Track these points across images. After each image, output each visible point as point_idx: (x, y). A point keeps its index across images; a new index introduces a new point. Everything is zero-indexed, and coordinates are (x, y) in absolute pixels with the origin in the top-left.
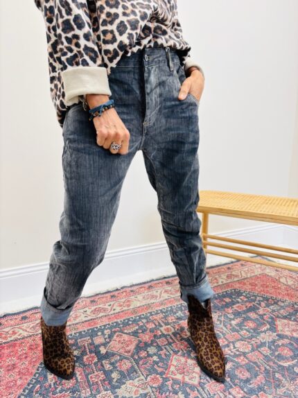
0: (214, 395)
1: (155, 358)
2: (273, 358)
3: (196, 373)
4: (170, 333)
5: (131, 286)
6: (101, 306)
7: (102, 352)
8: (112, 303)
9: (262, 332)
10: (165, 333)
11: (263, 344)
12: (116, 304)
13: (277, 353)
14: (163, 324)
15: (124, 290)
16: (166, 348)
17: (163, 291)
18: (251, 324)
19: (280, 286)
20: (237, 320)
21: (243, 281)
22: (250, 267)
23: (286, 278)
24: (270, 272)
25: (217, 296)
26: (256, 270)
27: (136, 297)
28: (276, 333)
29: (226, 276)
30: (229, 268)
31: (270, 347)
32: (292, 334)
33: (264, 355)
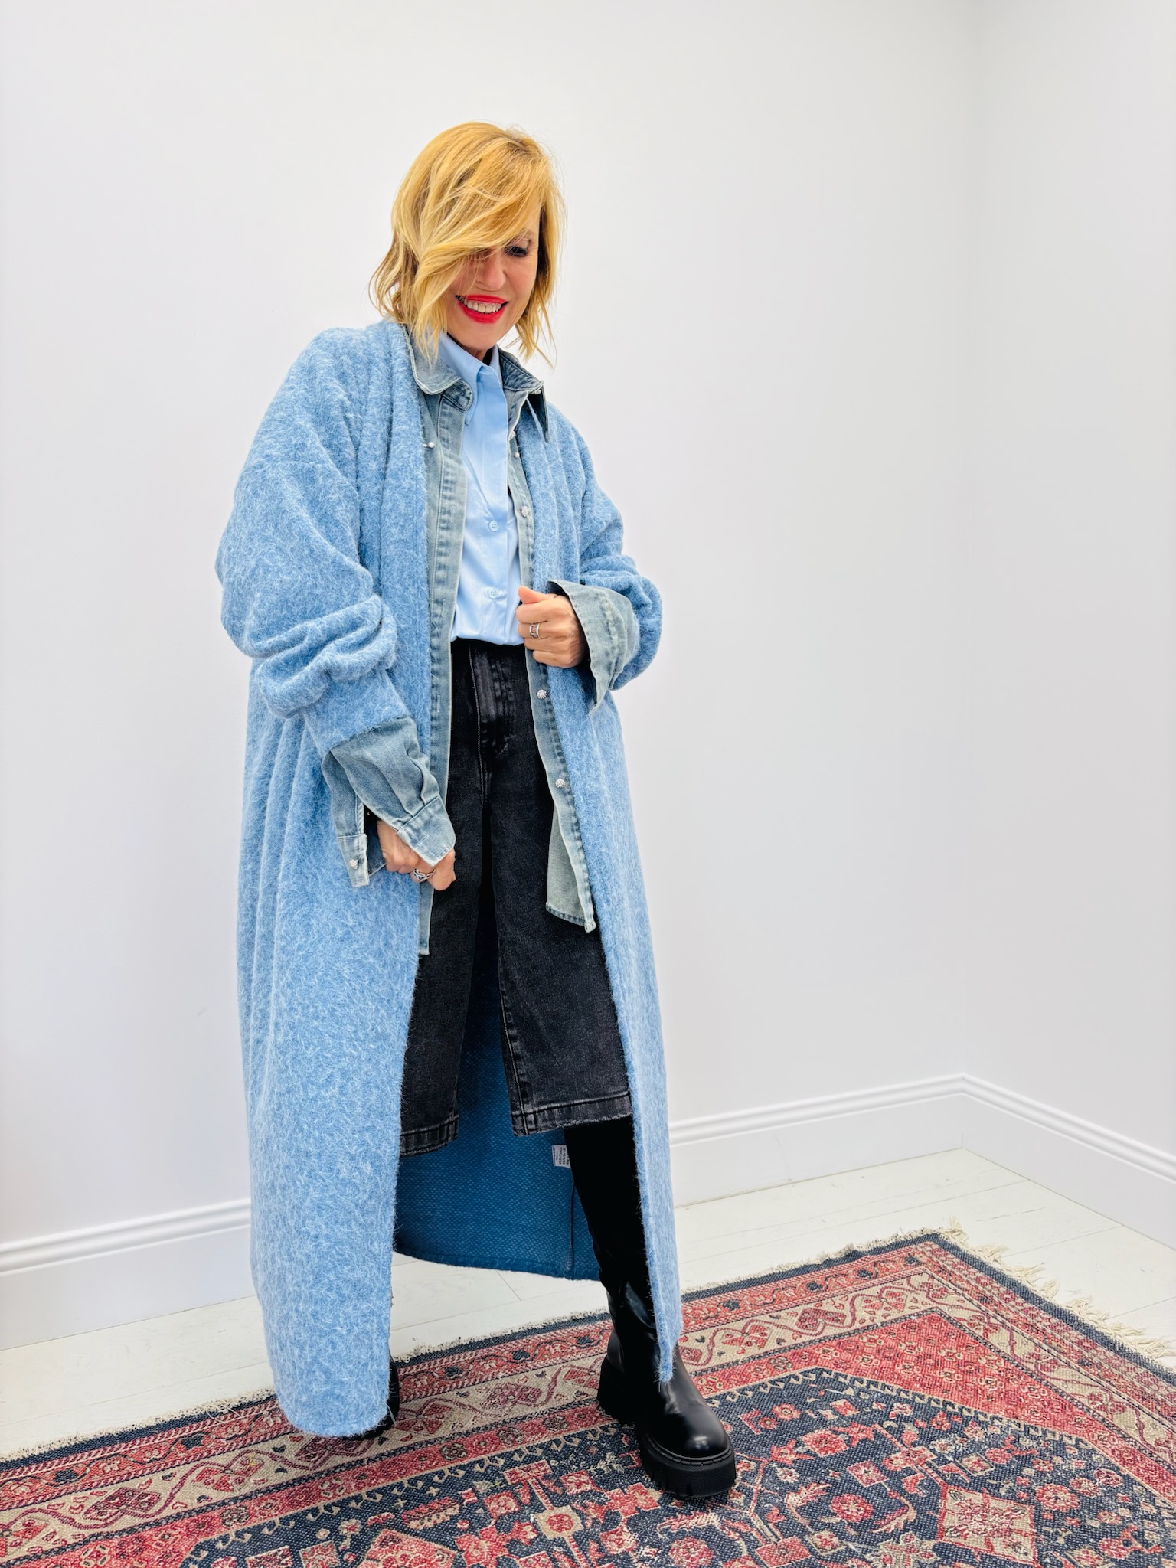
4: (566, 1536)
9: (885, 1536)
10: (550, 1533)
14: (543, 1500)
17: (562, 1375)
18: (853, 1508)
19: (985, 1361)
20: (805, 1494)
21: (856, 1338)
22: (890, 1284)
23: (1011, 1330)
24: (958, 1303)
25: (750, 1394)
26: (911, 1296)
27: (465, 1395)
28: (933, 1542)
29: (796, 1319)
30: (812, 1287)
32: (990, 1546)
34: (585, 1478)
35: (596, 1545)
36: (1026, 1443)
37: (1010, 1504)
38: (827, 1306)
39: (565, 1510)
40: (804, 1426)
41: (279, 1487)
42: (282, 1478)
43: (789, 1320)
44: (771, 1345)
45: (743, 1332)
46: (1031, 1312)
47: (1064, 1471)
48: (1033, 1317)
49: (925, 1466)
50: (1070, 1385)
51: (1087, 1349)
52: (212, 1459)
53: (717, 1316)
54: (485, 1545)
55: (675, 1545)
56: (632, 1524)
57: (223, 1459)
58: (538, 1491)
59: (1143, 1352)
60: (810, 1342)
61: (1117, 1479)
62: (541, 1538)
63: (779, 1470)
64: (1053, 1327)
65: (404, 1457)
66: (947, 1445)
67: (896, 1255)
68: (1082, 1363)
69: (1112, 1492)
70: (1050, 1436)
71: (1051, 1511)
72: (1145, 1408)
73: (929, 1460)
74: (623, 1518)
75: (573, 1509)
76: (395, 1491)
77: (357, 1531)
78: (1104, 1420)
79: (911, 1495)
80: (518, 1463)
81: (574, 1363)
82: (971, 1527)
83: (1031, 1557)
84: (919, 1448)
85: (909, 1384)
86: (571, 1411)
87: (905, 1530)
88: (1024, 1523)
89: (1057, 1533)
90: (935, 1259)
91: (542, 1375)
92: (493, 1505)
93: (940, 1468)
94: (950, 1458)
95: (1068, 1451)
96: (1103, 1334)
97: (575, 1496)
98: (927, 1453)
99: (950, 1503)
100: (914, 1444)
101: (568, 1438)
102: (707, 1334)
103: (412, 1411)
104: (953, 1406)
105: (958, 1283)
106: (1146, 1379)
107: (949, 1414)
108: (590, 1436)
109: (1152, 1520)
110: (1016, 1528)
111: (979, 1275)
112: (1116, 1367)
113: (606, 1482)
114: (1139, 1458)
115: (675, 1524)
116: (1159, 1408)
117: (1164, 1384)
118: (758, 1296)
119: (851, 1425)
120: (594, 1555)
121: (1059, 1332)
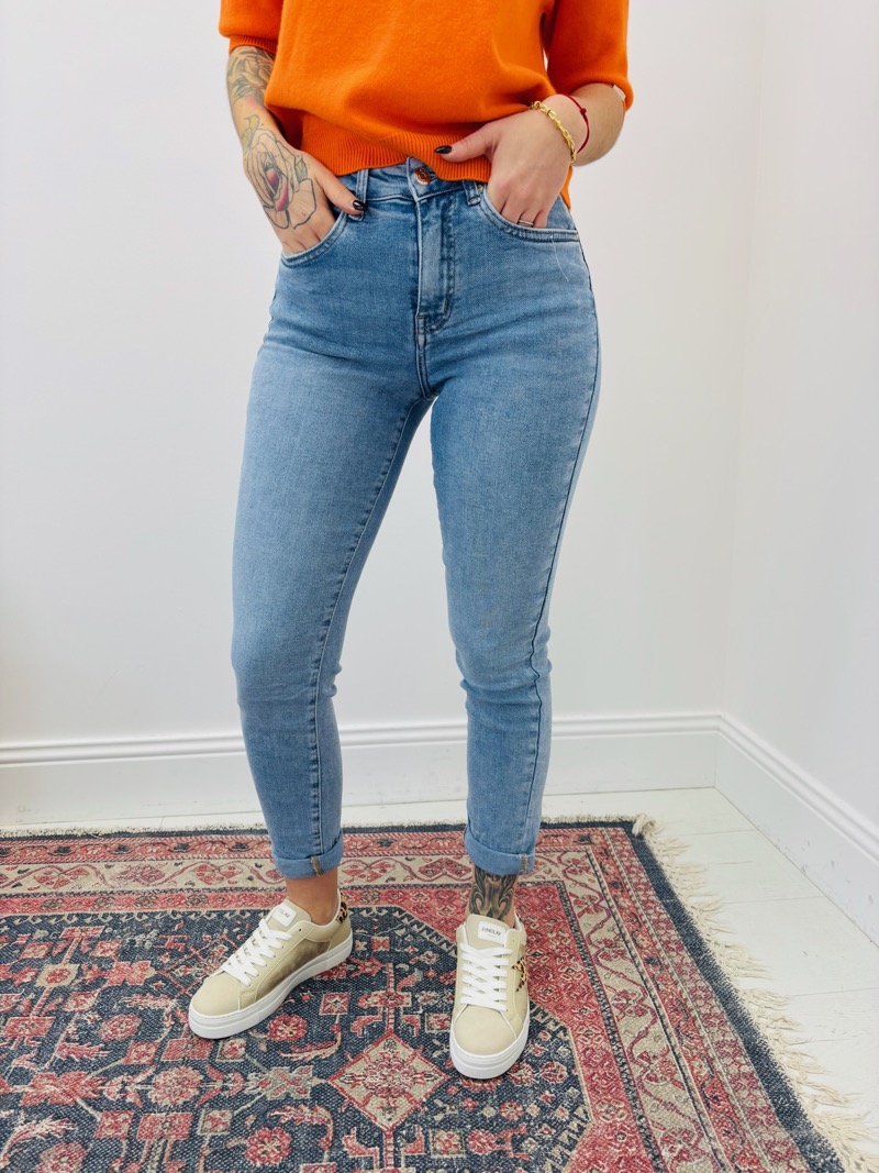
2: (207, 1152)
4: (50, 987)
5: (138, 835)
8: (34, 867)
9: (289, 1062)
10: (40, 982)
11: (242, 1097)
12: (40, 874)
13: (233, 1143)
14: (67, 956)
15: (107, 841)
17: (193, 868)
18: (288, 1031)
19: (554, 935)
22: (542, 855)
23: (611, 914)
24: (587, 882)
26: (549, 865)
27: (108, 867)
28: (323, 1081)
29: (425, 864)
31: (243, 1115)
32: (366, 1101)
33: (192, 1134)
34: (116, 946)
35: (60, 1000)
39: (73, 968)
43: (418, 863)
44: (381, 881)
45: (369, 866)
46: (650, 904)
48: (647, 908)
49: (392, 1011)
50: (613, 976)
51: (669, 949)
53: (361, 850)
55: (116, 1017)
56: (104, 992)
58: (73, 947)
59: (725, 969)
60: (415, 885)
61: (561, 1076)
62: (31, 984)
64: (656, 922)
65: (16, 900)
66: (434, 998)
67: (575, 834)
68: (648, 961)
69: (544, 1086)
70: (540, 1018)
71: (460, 1087)
72: (667, 1020)
73: (401, 1007)
74: (105, 986)
75: (80, 967)
78: (609, 1018)
79: (350, 1033)
80: (86, 924)
81: (212, 862)
82: (369, 1080)
83: (391, 1124)
84: (406, 993)
86: (169, 894)
87: (309, 1063)
88: (421, 1092)
89: (445, 1108)
90: (609, 842)
91: (176, 864)
92: (30, 950)
93: (403, 1017)
94: (421, 1011)
95: (541, 1035)
96: (701, 940)
97: (92, 958)
98: (409, 1000)
99: (375, 1052)
100: (403, 990)
101: (140, 915)
103: (60, 870)
105: (607, 866)
106: (700, 993)
108: (158, 917)
109: (552, 1127)
110: (411, 1091)
111: (636, 861)
112: (681, 973)
113: (127, 954)
114: (607, 1063)
115: (137, 1001)
116: (682, 1023)
117: (713, 1002)
118: (415, 840)
119: (368, 960)
120: (51, 1007)
121: (657, 928)
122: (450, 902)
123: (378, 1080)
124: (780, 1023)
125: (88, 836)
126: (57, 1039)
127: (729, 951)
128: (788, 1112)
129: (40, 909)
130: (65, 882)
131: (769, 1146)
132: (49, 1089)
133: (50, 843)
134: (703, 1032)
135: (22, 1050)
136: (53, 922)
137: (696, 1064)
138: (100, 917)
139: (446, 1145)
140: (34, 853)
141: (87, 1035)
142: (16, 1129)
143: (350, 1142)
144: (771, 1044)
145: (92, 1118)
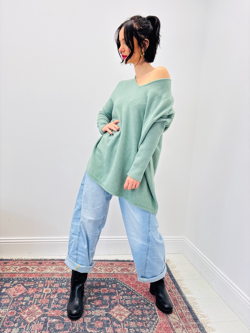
0: (33, 330)
1: (24, 303)
2: (87, 325)
3: (36, 317)
4: (46, 293)
5: (56, 260)
6: (27, 267)
7: (2, 291)
8: (35, 267)
9: (99, 309)
10: (44, 292)
11: (91, 315)
12: (37, 268)
13: (92, 323)
14: (48, 287)
15: (50, 261)
16: (35, 300)
18: (98, 303)
20: (92, 298)
21: (128, 275)
25: (99, 279)
27: (52, 267)
28: (107, 313)
30: (130, 264)
31: (93, 319)
32: (116, 316)
33: (84, 322)
34: (58, 285)
36: (142, 301)
37: (127, 310)
38: (129, 269)
39: (50, 289)
40: (103, 287)
41: (11, 273)
42: (13, 272)
43: (120, 269)
44: (112, 272)
45: (109, 269)
47: (144, 309)
49: (118, 300)
51: (173, 289)
52: (6, 267)
53: (107, 265)
54: (33, 291)
57: (7, 267)
58: (49, 285)
59: (184, 293)
60: (119, 274)
61: (153, 312)
62: (42, 292)
63: (92, 293)
64: (170, 283)
65: (33, 274)
66: (126, 297)
69: (150, 314)
70: (148, 301)
71: (134, 314)
73: (120, 299)
74: (58, 293)
76: (27, 279)
77: (16, 283)
79: (111, 304)
80: (50, 280)
82: (116, 312)
83: (122, 320)
85: (130, 285)
86: (66, 274)
87: (104, 309)
88: (127, 315)
89: (132, 318)
92: (40, 285)
93: (121, 301)
94: (125, 300)
95: (149, 305)
96: (179, 287)
97: (54, 287)
98: (122, 297)
99: (117, 307)
100: (120, 295)
101: (62, 278)
102: (103, 267)
103: (41, 267)
104: (135, 291)
106: (179, 297)
107: (132, 292)
108: (65, 279)
109: (152, 322)
110: (125, 315)
112: (175, 293)
113: (61, 286)
115: (65, 296)
117: (182, 299)
118: (118, 263)
119: (112, 289)
120: (48, 297)
121: (170, 284)
122: (127, 277)
123: (118, 313)
124: (194, 303)
125: (45, 260)
126: (51, 304)
127: (185, 289)
128: (196, 319)
129: (39, 276)
130: (43, 271)
131: (193, 325)
132: (53, 313)
133: (37, 261)
134: (180, 305)
135: (45, 306)
136: (43, 279)
137: (179, 311)
138: (53, 278)
139: (132, 324)
140: (34, 264)
141: (57, 303)
142: (49, 320)
143: (114, 323)
144: (192, 307)
145: (63, 319)
